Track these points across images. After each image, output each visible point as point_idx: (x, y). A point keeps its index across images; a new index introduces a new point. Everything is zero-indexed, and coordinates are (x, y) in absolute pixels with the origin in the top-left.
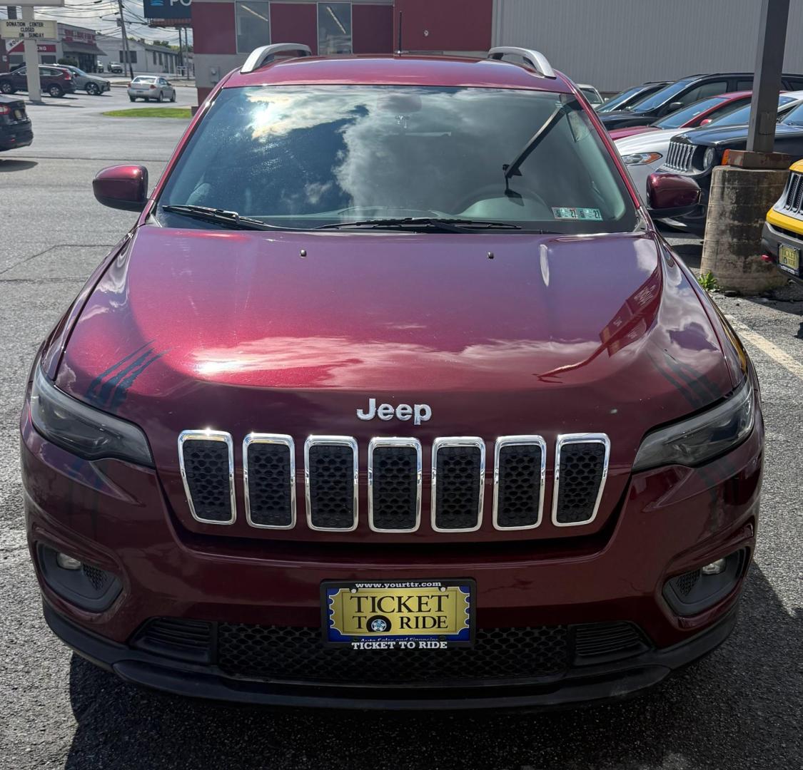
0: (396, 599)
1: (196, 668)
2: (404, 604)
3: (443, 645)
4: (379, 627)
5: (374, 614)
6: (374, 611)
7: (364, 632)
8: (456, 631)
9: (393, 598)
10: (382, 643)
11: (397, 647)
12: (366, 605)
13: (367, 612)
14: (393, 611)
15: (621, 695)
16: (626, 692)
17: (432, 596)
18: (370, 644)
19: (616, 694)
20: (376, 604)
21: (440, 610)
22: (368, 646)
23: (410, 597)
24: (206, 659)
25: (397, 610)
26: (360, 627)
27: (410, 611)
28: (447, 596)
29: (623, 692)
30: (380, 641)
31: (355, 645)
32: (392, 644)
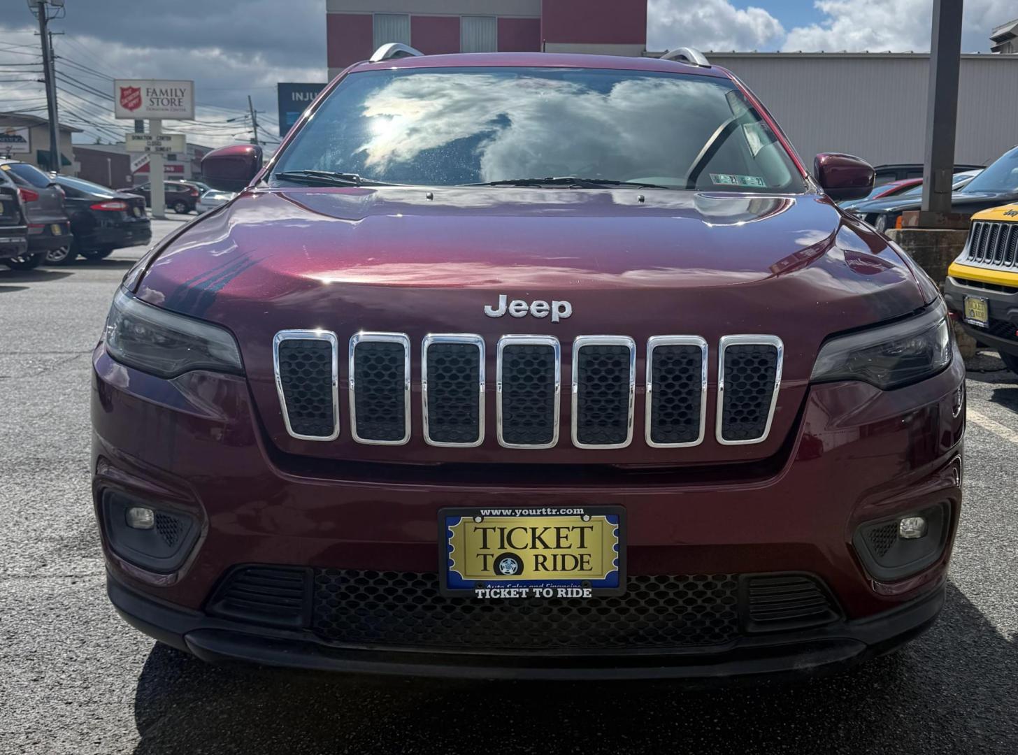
0: (530, 531)
1: (285, 634)
2: (539, 538)
3: (586, 593)
4: (508, 567)
5: (503, 551)
6: (502, 547)
7: (491, 576)
8: (602, 575)
9: (525, 529)
10: (512, 590)
11: (531, 595)
12: (494, 538)
13: (495, 550)
14: (526, 547)
15: (806, 669)
16: (814, 665)
17: (573, 528)
18: (498, 591)
19: (801, 667)
20: (506, 538)
21: (582, 546)
22: (496, 593)
23: (546, 529)
24: (299, 622)
25: (530, 545)
26: (485, 569)
27: (546, 547)
28: (592, 528)
29: (809, 665)
30: (510, 587)
31: (480, 592)
32: (524, 591)
